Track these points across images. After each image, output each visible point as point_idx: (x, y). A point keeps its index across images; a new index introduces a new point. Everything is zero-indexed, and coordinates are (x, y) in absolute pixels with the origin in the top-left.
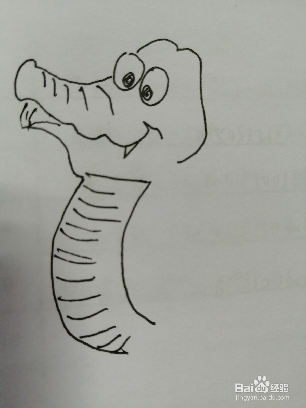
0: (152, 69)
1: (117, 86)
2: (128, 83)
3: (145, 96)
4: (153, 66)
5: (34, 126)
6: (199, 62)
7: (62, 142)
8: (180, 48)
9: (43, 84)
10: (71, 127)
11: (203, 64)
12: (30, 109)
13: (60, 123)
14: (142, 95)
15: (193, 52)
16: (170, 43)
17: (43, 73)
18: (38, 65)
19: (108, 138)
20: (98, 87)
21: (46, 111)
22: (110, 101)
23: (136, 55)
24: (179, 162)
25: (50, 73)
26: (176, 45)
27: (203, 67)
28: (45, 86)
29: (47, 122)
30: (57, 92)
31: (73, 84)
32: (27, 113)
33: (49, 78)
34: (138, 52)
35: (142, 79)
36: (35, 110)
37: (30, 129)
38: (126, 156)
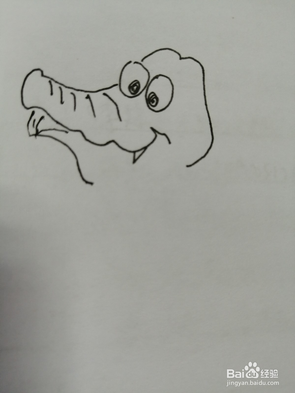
0: (157, 77)
1: (123, 93)
2: (134, 90)
3: (151, 103)
4: (158, 74)
5: (42, 133)
6: (201, 70)
7: (70, 149)
8: (182, 56)
9: (50, 93)
10: (79, 134)
11: (205, 72)
12: (37, 117)
13: (67, 130)
14: (148, 102)
15: (195, 60)
16: (173, 52)
17: (50, 82)
18: (45, 74)
19: (117, 144)
20: (105, 94)
21: (53, 119)
22: (117, 108)
23: (140, 64)
24: (188, 166)
25: (56, 82)
26: (179, 54)
27: (205, 74)
28: (52, 94)
29: (54, 129)
30: (64, 100)
31: (79, 92)
32: (34, 121)
33: (56, 87)
34: (142, 60)
35: (147, 86)
36: (42, 118)
37: (38, 137)
38: (135, 161)
